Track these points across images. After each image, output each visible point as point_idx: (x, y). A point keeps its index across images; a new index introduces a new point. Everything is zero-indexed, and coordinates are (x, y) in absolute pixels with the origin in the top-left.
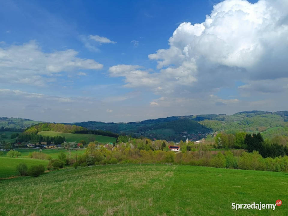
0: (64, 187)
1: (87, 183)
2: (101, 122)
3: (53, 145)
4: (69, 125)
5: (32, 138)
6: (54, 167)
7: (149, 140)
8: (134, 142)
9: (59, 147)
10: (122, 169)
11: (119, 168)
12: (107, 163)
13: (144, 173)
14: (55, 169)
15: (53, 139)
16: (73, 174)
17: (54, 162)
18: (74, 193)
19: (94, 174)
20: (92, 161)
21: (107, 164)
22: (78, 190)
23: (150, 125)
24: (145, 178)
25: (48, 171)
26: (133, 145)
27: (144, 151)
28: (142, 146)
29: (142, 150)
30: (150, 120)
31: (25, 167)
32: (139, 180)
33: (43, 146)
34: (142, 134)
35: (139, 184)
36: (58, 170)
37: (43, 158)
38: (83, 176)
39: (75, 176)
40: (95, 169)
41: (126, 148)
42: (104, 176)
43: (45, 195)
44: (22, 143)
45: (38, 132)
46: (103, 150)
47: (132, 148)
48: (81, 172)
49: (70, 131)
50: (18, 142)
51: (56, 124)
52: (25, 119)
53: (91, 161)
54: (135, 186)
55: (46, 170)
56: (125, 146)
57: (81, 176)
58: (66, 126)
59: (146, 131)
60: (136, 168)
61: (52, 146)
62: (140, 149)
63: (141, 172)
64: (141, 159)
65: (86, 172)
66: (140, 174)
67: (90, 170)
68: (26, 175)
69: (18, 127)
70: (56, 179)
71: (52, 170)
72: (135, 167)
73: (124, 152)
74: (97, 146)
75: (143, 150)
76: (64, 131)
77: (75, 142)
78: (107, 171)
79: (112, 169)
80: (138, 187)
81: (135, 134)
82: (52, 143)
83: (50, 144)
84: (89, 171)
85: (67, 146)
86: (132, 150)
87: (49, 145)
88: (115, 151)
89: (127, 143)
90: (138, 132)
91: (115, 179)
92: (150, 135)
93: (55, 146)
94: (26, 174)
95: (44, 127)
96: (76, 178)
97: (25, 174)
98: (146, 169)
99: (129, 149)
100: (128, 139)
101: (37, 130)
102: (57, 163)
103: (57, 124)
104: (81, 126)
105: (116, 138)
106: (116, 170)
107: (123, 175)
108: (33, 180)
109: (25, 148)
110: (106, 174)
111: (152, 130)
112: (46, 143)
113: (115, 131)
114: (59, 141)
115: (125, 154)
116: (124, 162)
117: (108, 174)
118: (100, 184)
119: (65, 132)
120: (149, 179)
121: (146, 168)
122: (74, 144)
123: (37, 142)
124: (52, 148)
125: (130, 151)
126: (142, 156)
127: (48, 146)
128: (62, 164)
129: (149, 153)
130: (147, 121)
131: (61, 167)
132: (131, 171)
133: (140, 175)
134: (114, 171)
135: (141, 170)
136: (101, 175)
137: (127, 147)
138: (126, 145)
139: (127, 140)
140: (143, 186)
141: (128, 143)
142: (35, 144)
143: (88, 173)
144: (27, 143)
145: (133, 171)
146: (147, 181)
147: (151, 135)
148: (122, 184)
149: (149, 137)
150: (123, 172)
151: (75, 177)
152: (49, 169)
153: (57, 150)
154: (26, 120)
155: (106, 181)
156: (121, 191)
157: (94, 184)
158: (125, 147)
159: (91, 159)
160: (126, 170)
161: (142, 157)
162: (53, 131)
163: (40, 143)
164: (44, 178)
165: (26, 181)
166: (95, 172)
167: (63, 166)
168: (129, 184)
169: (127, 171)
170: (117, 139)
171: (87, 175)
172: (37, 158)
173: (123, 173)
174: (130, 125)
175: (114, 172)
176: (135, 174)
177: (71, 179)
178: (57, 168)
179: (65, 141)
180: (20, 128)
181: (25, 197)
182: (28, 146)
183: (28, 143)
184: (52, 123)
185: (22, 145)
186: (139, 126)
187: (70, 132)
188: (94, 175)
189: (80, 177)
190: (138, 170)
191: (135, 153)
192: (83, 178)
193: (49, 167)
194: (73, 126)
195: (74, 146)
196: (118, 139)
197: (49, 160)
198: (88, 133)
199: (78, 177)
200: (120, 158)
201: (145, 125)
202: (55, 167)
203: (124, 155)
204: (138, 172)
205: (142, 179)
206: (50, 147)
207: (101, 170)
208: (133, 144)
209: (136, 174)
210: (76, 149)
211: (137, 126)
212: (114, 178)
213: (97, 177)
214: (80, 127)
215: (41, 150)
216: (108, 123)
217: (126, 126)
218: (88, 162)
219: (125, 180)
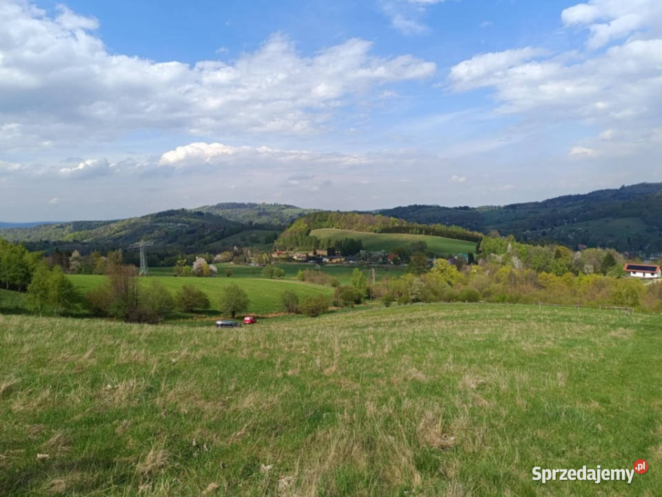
0: (371, 337)
1: (416, 335)
2: (438, 207)
3: (340, 258)
4: (368, 215)
5: (300, 244)
6: (345, 300)
7: (562, 248)
8: (521, 253)
9: (351, 262)
10: (491, 314)
11: (485, 310)
12: (454, 300)
13: (548, 327)
14: (346, 305)
15: (339, 244)
16: (383, 318)
17: (344, 292)
18: (394, 346)
19: (428, 319)
20: (422, 292)
21: (456, 301)
22: (400, 344)
23: (568, 210)
24: (550, 336)
25: (334, 308)
26: (519, 261)
27: (551, 275)
28: (543, 264)
29: (544, 273)
30: (569, 197)
31: (295, 298)
32: (535, 339)
33: (322, 259)
34: (544, 234)
35: (535, 346)
36: (352, 307)
37: (322, 283)
38: (404, 323)
39: (387, 320)
40: (428, 310)
41: (501, 267)
42: (451, 325)
43: (343, 346)
44: (284, 252)
45: (309, 231)
46: (445, 269)
47: (516, 265)
48: (400, 315)
49: (371, 227)
50: (278, 250)
51: (342, 213)
52: (285, 205)
53: (419, 293)
54: (524, 349)
55: (331, 306)
56: (498, 263)
57: (401, 321)
58: (362, 217)
59: (556, 226)
60: (528, 313)
61: (338, 260)
62: (539, 270)
63: (542, 324)
64: (542, 293)
65: (411, 316)
66: (537, 327)
67: (419, 312)
68: (298, 312)
69: (276, 222)
70: (352, 324)
71: (340, 307)
72: (526, 312)
73: (495, 275)
74: (430, 262)
75: (548, 272)
76: (360, 228)
77: (383, 251)
78: (456, 315)
79: (468, 313)
80: (533, 352)
81: (525, 233)
82: (336, 252)
83: (334, 255)
84: (415, 312)
85: (366, 260)
86: (517, 273)
87: (332, 257)
88: (474, 273)
89: (503, 255)
90: (534, 229)
91: (476, 332)
92: (566, 235)
93: (343, 259)
94: (297, 310)
95: (320, 221)
96: (389, 324)
97: (294, 310)
98: (556, 317)
99: (508, 270)
100: (507, 245)
101: (309, 226)
102: (351, 292)
103: (343, 215)
104: (393, 216)
105: (477, 244)
106: (477, 316)
107: (496, 327)
108: (311, 322)
109: (290, 261)
110: (455, 321)
111: (573, 222)
112: (325, 253)
113: (474, 226)
114: (350, 249)
115: (498, 281)
116: (497, 298)
117: (460, 321)
118: (443, 339)
119: (361, 231)
120: (561, 338)
121: (556, 315)
122: (381, 256)
123: (311, 250)
124: (337, 262)
125: (511, 275)
126: (544, 287)
127: (331, 260)
128: (360, 295)
129: (564, 280)
130: (560, 199)
131: (358, 302)
132: (515, 319)
133: (539, 330)
134: (473, 318)
135: (542, 318)
136: (443, 322)
137: (503, 264)
138: (501, 261)
139: (503, 248)
140: (544, 351)
141: (506, 254)
142: (307, 254)
143: (413, 317)
144: (292, 252)
145: (521, 319)
146: (554, 342)
147: (570, 236)
148: (493, 342)
149: (563, 241)
150: (495, 320)
151: (387, 322)
152: (335, 305)
153: (347, 267)
154: (288, 207)
155: (455, 334)
156: (491, 353)
157: (430, 336)
158: (500, 265)
159: (418, 289)
160: (502, 317)
161: (543, 290)
162: (338, 228)
163: (315, 253)
164: (329, 320)
165: (298, 323)
166: (430, 315)
167: (362, 300)
168: (509, 343)
169: (506, 319)
170: (478, 247)
171: (414, 322)
172: (312, 281)
173: (496, 323)
174: (511, 210)
175: (473, 320)
176: (524, 325)
177: (381, 326)
178: (350, 302)
179: (363, 250)
180: (279, 223)
181: (311, 345)
182: (295, 257)
183: (295, 253)
184: (334, 212)
185: (284, 256)
186: (537, 213)
187: (371, 230)
188: (427, 321)
189: (397, 324)
190: (533, 317)
191: (526, 278)
192: (404, 325)
193: (336, 300)
194: (377, 216)
195: (381, 260)
196: (481, 245)
197: (334, 286)
198: (410, 231)
199: (394, 323)
200: (486, 289)
201: (554, 210)
202: (348, 302)
203: (496, 283)
204: (533, 324)
205: (544, 337)
206: (334, 261)
207: (442, 314)
208: (519, 258)
209: (528, 326)
210: (384, 266)
211: (529, 213)
212: (473, 331)
213: (435, 326)
214: (392, 218)
215: (318, 266)
216: (456, 208)
217: (501, 213)
218: (412, 294)
219: (501, 336)
